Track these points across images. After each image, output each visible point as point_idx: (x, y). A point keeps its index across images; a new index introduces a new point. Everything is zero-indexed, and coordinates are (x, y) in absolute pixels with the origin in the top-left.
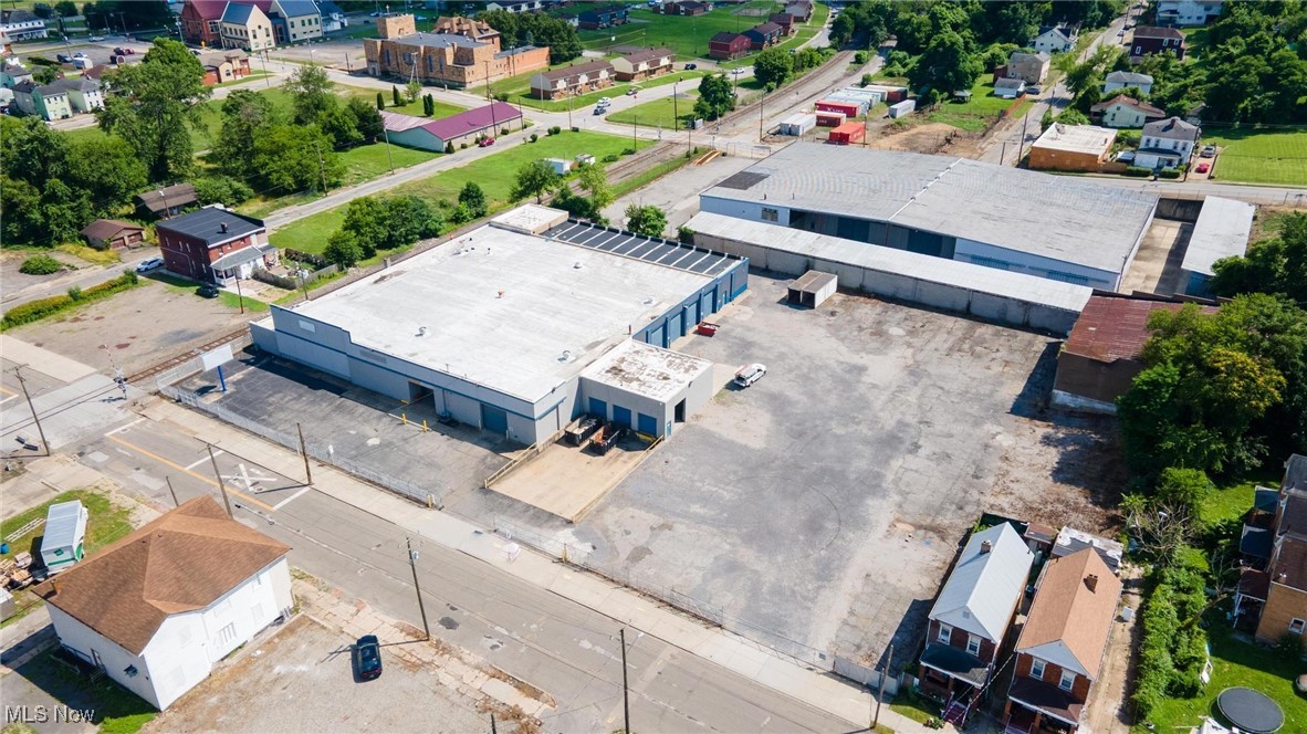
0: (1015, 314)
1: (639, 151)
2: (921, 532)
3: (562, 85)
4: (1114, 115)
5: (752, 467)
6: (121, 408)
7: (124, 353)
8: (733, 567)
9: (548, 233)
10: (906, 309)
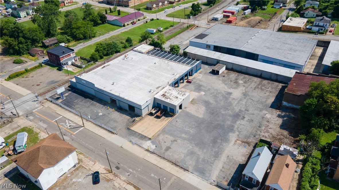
0: (274, 78)
1: (174, 26)
2: (243, 144)
3: (154, 6)
4: (307, 14)
5: (199, 123)
6: (37, 103)
7: (38, 87)
8: (192, 153)
9: (148, 53)
10: (244, 75)
